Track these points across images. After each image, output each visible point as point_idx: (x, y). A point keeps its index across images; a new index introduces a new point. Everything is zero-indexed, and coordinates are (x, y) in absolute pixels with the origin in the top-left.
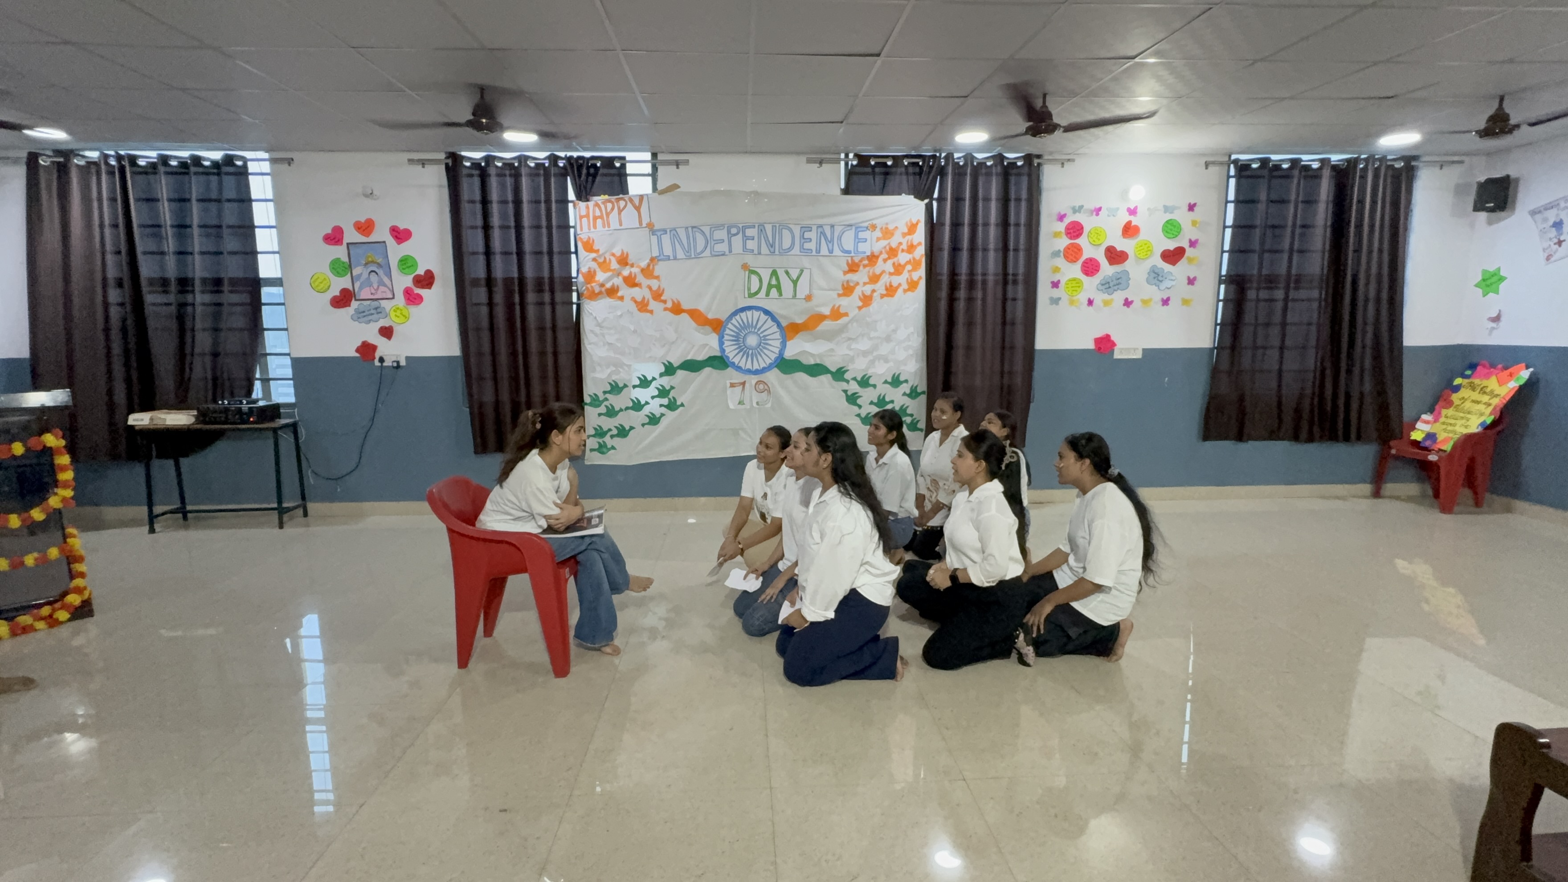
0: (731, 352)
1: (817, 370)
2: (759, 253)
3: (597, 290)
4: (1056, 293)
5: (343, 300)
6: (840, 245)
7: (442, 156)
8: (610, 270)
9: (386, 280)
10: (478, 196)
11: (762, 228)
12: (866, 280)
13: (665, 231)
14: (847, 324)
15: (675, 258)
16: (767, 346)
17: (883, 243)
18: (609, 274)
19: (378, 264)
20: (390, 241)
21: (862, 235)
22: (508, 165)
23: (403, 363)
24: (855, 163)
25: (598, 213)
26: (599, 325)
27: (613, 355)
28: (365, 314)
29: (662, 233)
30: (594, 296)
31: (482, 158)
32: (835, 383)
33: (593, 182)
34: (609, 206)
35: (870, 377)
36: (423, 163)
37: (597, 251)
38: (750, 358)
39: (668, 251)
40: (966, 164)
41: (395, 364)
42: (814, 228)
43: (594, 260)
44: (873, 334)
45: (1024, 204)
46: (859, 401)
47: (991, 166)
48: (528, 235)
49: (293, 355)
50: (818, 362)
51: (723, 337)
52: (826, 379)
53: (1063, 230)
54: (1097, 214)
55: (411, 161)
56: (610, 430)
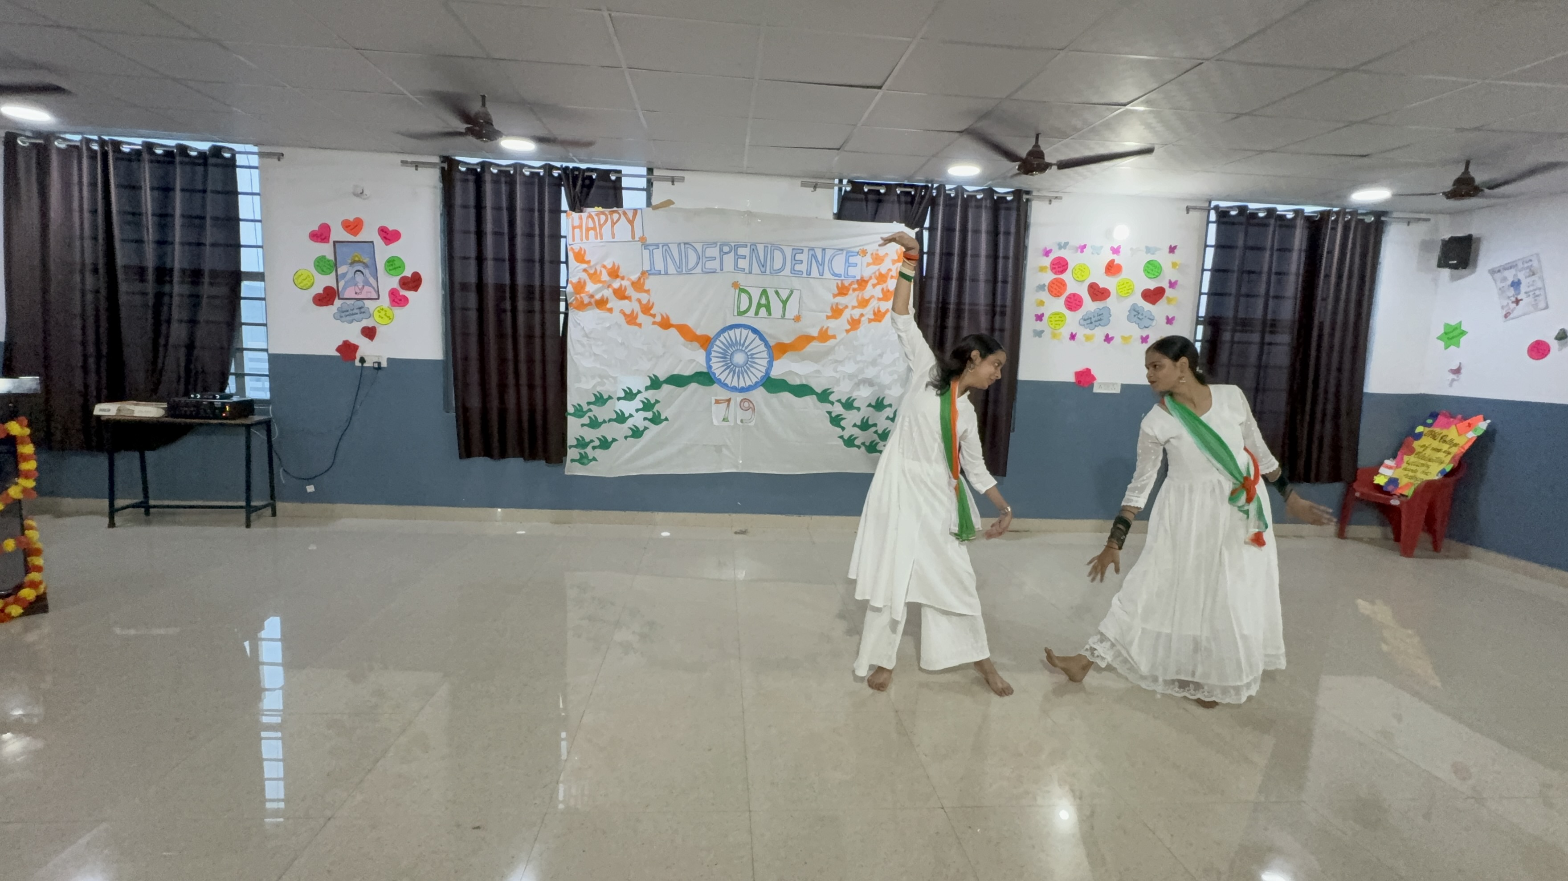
0: (717, 368)
1: (802, 390)
2: (750, 273)
3: (586, 300)
4: (1039, 326)
5: (326, 297)
6: (831, 269)
7: (436, 160)
8: (600, 282)
9: (372, 280)
10: (472, 202)
11: (754, 249)
12: (856, 304)
13: (657, 246)
14: (834, 347)
15: (666, 274)
16: (754, 365)
17: (874, 268)
18: (600, 285)
19: (364, 263)
20: (378, 241)
21: (852, 260)
22: (504, 173)
23: (384, 364)
24: (848, 189)
25: (591, 225)
26: (586, 336)
27: (598, 366)
28: (347, 313)
29: (655, 247)
30: (582, 306)
31: (477, 164)
32: (818, 404)
33: (588, 194)
34: (603, 218)
35: (854, 400)
36: (417, 165)
37: (589, 262)
38: (736, 375)
39: (659, 265)
40: (956, 196)
41: (376, 365)
42: (806, 250)
43: (585, 270)
44: (859, 358)
45: (1012, 239)
46: (843, 423)
47: (982, 199)
48: (519, 240)
49: (270, 352)
50: (804, 382)
51: (710, 354)
52: (810, 400)
53: (1049, 266)
54: (1082, 251)
55: (404, 163)
56: (592, 441)
